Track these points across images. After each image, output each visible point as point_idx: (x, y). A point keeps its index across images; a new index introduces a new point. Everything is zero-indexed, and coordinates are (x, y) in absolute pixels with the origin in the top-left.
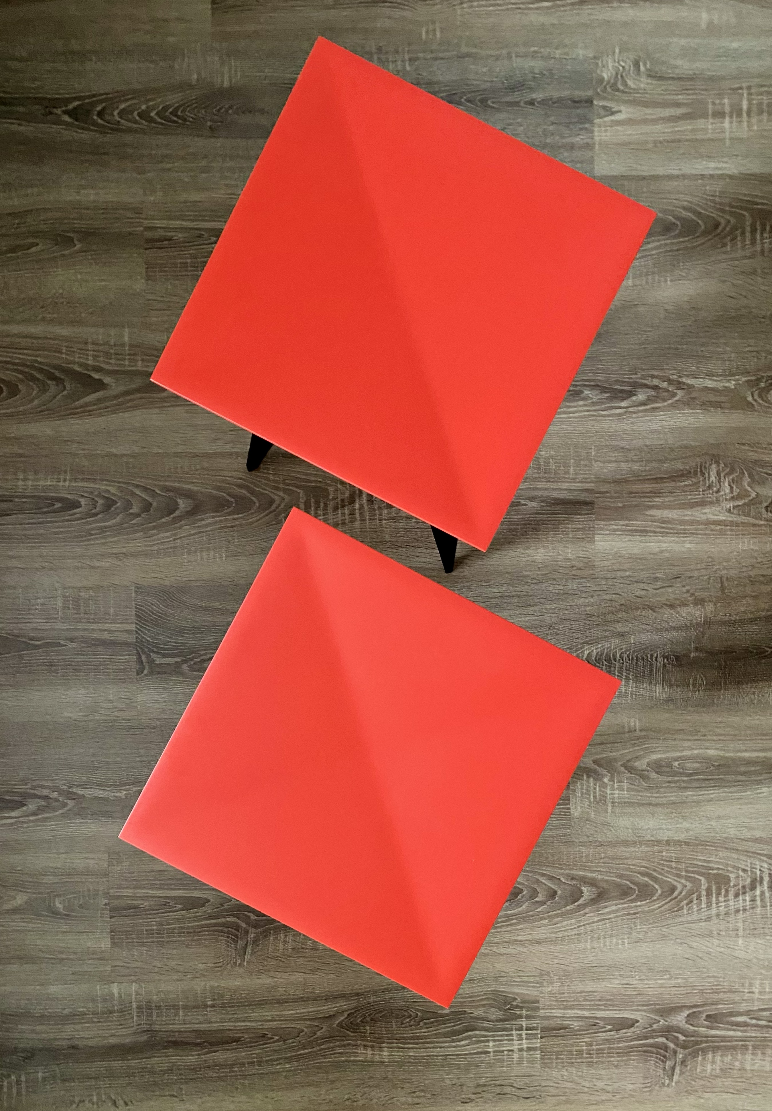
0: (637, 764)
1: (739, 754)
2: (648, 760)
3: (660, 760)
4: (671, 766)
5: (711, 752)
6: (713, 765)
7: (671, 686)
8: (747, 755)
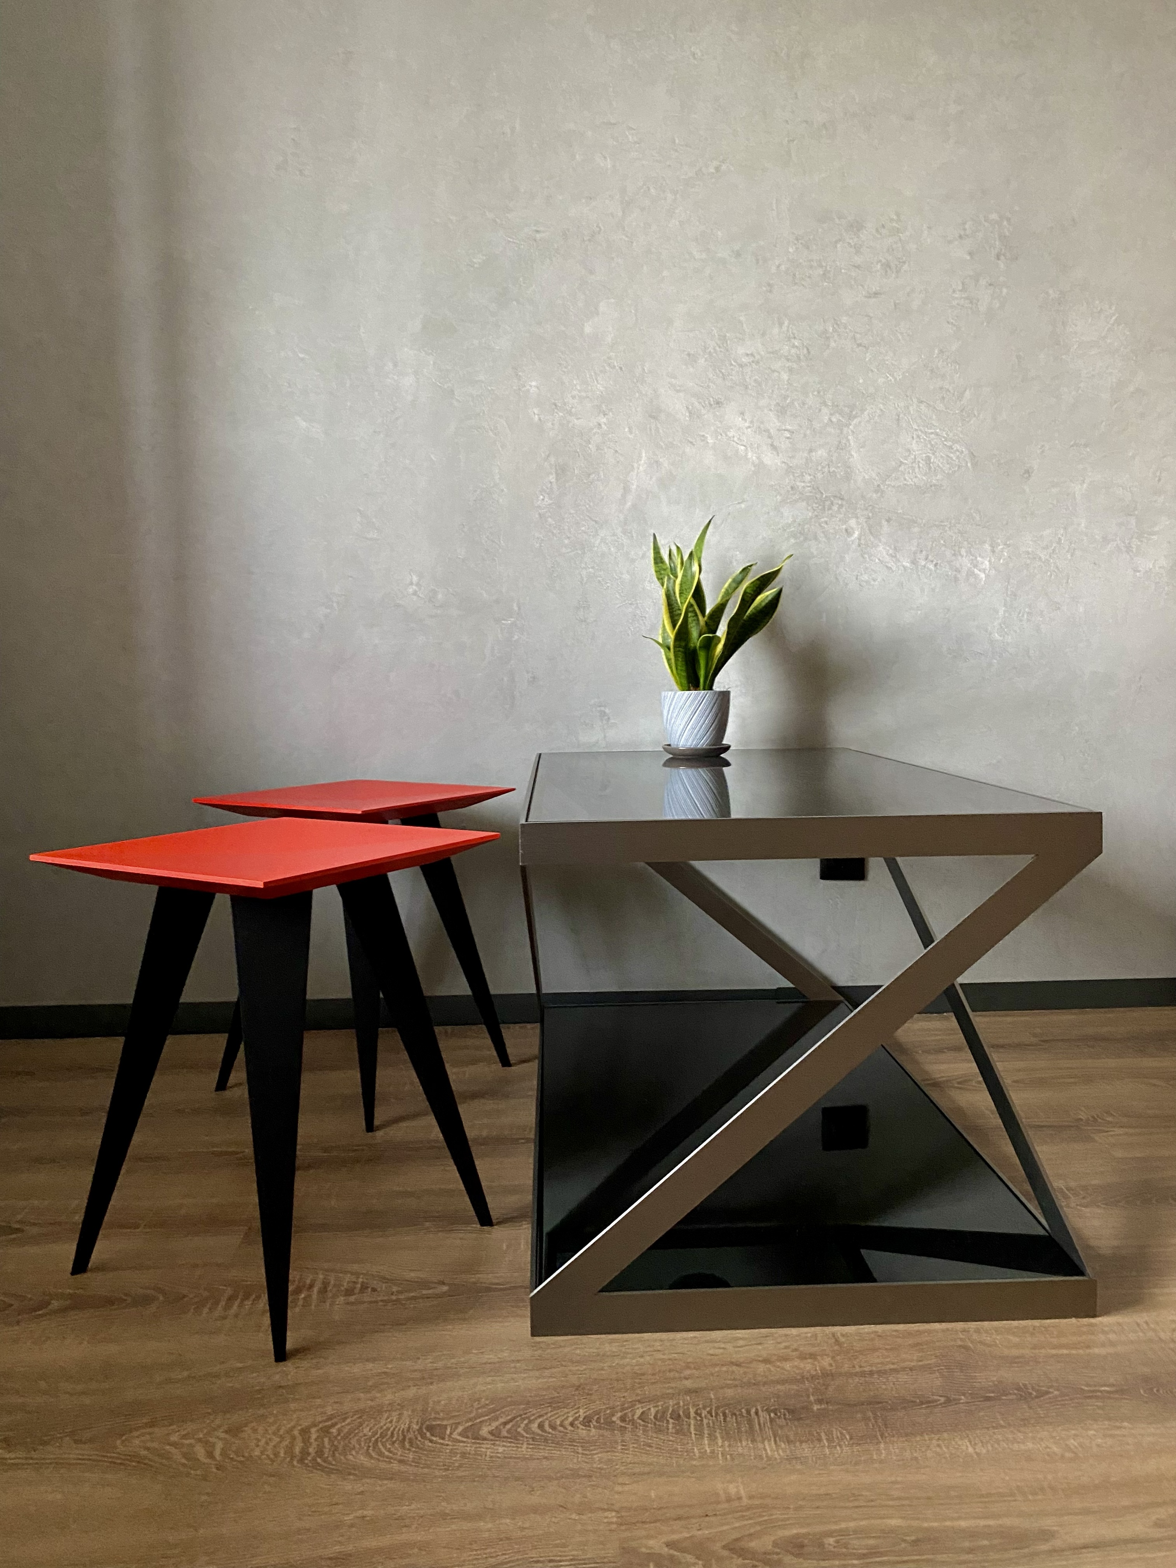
0: (753, 1544)
1: (948, 1523)
2: (773, 1538)
3: (798, 1536)
4: (821, 1545)
5: (893, 1522)
6: (905, 1541)
7: (789, 1442)
8: (963, 1524)
